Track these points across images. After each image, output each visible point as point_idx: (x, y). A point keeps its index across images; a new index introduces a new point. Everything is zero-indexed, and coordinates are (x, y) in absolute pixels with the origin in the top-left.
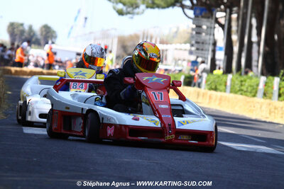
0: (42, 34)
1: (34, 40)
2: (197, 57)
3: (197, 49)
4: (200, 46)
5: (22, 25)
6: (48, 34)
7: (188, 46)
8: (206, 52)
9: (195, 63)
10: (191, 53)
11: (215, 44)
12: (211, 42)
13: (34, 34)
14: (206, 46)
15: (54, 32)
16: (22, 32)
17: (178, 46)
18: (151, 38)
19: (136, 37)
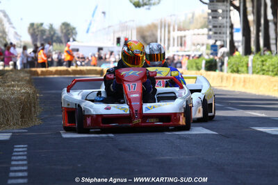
0: (62, 32)
1: (54, 38)
2: (216, 41)
3: (215, 33)
4: (218, 30)
5: (42, 24)
6: (68, 32)
7: (205, 31)
8: (224, 36)
9: (214, 48)
10: (209, 37)
11: (232, 26)
12: (228, 25)
13: (55, 33)
14: (224, 30)
15: (74, 29)
16: (43, 32)
17: (196, 31)
18: (169, 26)
19: (154, 27)
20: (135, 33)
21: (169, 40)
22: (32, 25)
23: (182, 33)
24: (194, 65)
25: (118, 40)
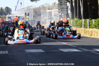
1: (3, 13)
3: (61, 11)
7: (57, 10)
8: (65, 12)
18: (45, 8)
20: (32, 11)
21: (45, 13)
25: (26, 14)
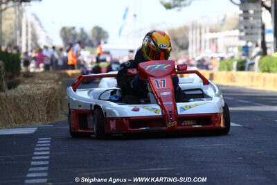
0: (93, 35)
2: (248, 42)
3: (247, 34)
4: (249, 31)
5: (74, 28)
7: (237, 32)
8: (256, 36)
9: (246, 49)
10: (241, 38)
11: (263, 27)
12: (260, 25)
13: (86, 36)
14: (255, 31)
15: (105, 33)
16: (75, 36)
17: (228, 33)
18: (201, 28)
19: (186, 29)
21: (201, 42)
22: (64, 29)
23: (214, 35)
24: (226, 67)
